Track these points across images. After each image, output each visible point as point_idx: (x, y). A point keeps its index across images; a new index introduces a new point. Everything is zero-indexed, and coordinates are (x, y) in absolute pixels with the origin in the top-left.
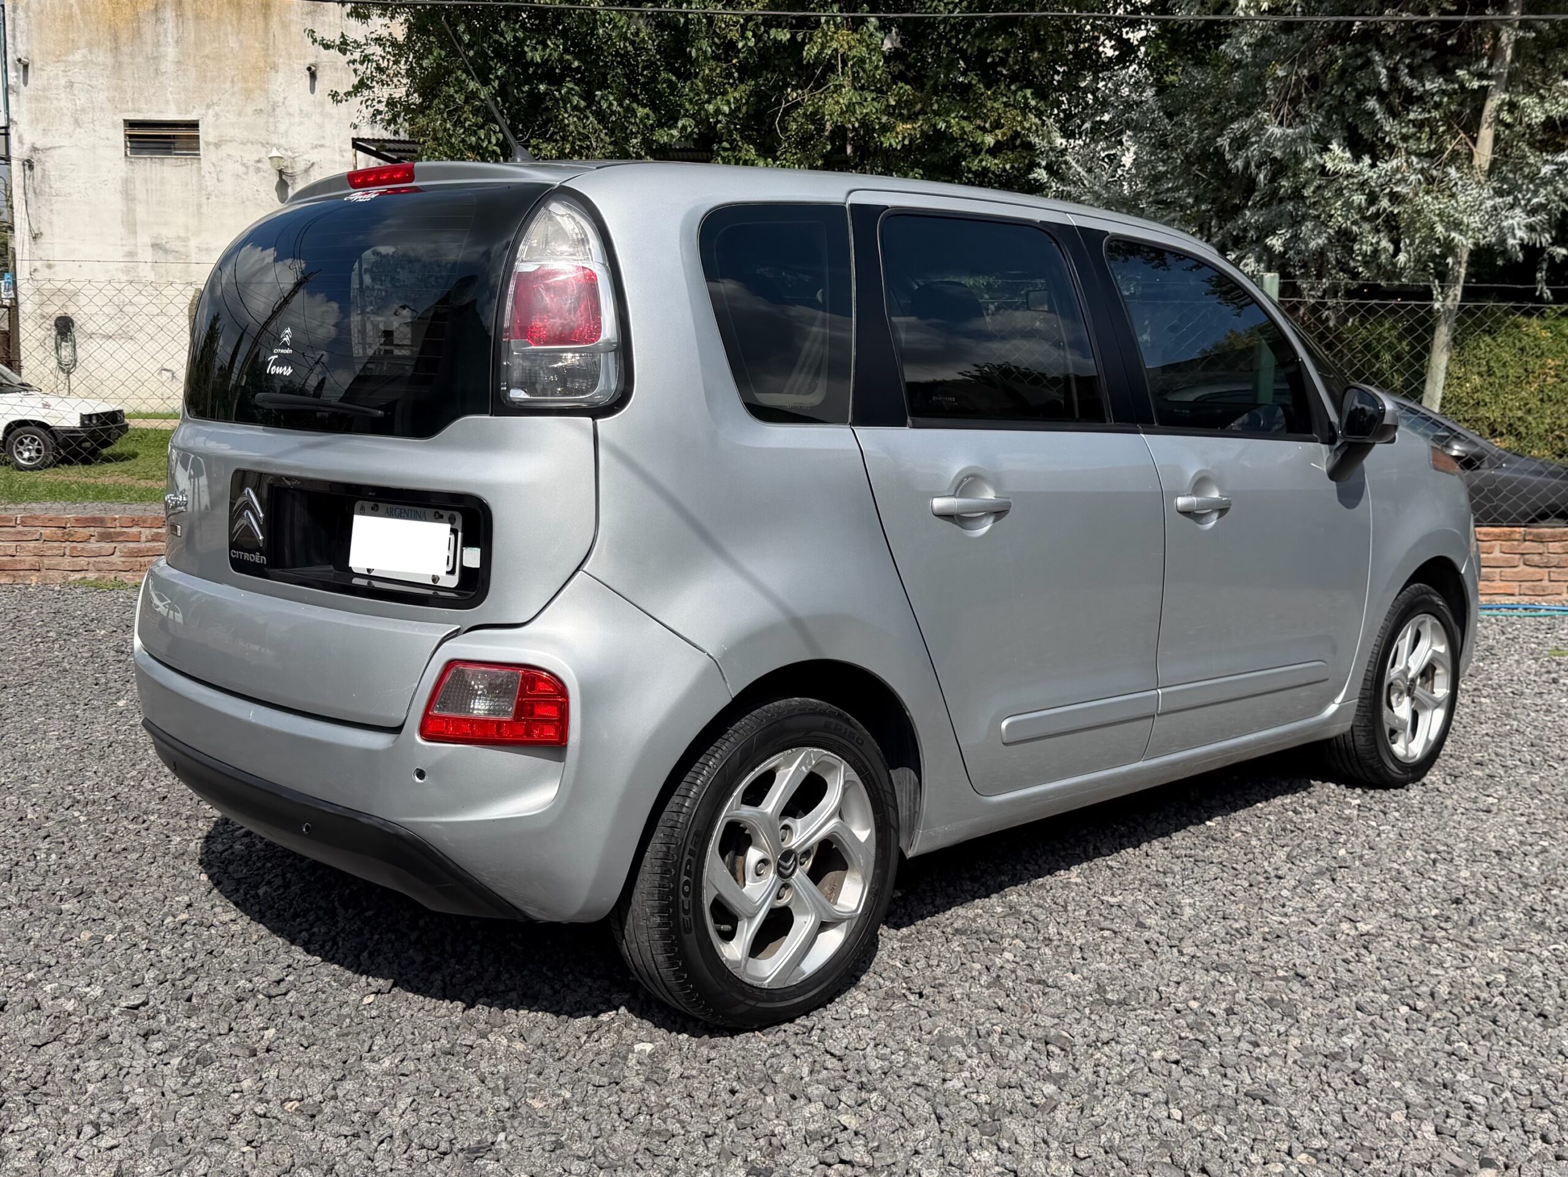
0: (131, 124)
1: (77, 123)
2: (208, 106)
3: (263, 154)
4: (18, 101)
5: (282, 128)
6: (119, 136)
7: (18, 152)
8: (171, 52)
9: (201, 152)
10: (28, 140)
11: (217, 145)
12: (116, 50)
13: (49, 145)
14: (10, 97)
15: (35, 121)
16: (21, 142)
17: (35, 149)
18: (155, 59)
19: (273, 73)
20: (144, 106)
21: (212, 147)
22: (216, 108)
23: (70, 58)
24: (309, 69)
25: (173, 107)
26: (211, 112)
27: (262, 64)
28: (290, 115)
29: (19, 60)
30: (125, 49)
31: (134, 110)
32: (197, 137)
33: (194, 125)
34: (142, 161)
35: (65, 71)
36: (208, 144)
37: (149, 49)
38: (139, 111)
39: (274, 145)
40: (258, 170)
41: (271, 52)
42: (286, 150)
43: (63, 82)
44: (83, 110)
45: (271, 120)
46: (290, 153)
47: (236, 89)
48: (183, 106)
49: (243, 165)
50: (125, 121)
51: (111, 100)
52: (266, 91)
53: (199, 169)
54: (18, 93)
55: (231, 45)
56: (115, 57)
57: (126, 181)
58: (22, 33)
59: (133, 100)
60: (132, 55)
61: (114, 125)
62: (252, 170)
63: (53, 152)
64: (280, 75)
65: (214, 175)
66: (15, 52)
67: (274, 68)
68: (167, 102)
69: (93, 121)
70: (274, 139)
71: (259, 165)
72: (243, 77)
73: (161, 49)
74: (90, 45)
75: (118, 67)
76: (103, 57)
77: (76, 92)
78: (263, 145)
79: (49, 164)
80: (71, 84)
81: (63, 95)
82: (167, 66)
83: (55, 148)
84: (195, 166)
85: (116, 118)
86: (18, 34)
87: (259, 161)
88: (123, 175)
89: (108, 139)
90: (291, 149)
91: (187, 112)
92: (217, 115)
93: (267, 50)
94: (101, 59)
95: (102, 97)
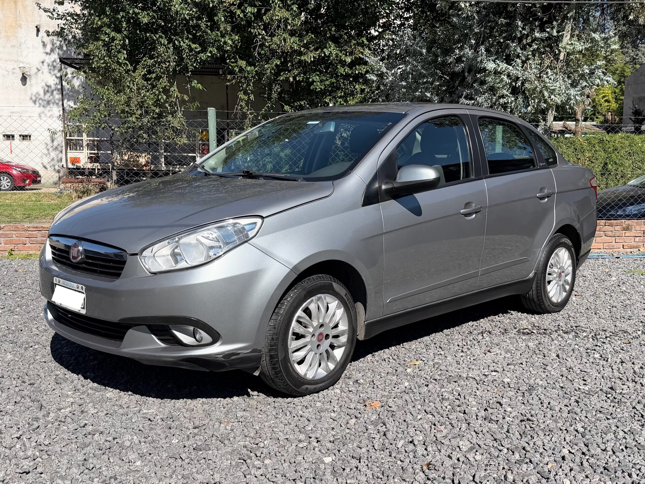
3: (16, 66)
5: (24, 54)
19: (19, 29)
24: (37, 27)
27: (14, 24)
28: (27, 48)
39: (21, 61)
41: (18, 19)
42: (27, 64)
45: (19, 50)
47: (2, 36)
49: (6, 70)
52: (16, 37)
62: (10, 73)
64: (23, 29)
67: (20, 26)
70: (21, 59)
71: (14, 71)
72: (5, 30)
78: (16, 62)
87: (14, 69)
90: (29, 64)
93: (16, 18)
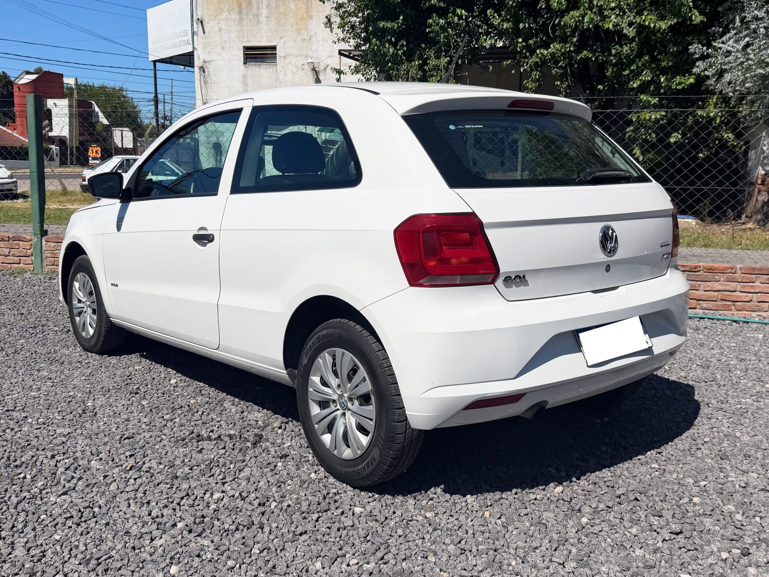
0: (246, 48)
1: (223, 48)
2: (281, 38)
3: (305, 61)
4: (198, 39)
5: (314, 47)
6: (241, 55)
7: (197, 62)
8: (264, 12)
9: (277, 61)
10: (202, 57)
11: (285, 58)
12: (240, 12)
13: (211, 60)
14: (195, 37)
15: (205, 48)
16: (199, 58)
17: (205, 62)
18: (257, 16)
19: (310, 20)
20: (252, 39)
21: (282, 59)
22: (284, 39)
23: (220, 17)
24: (327, 17)
25: (265, 39)
26: (282, 41)
27: (305, 16)
28: (318, 41)
29: (198, 19)
30: (244, 12)
31: (248, 41)
32: (276, 54)
33: (274, 48)
34: (251, 66)
35: (218, 24)
36: (280, 57)
37: (254, 11)
38: (250, 42)
39: (310, 56)
40: (303, 69)
42: (316, 59)
43: (217, 29)
44: (225, 42)
45: (309, 44)
46: (317, 61)
47: (293, 29)
48: (269, 39)
49: (296, 67)
50: (244, 47)
51: (238, 37)
52: (307, 30)
53: (276, 70)
54: (198, 36)
55: (292, 7)
56: (240, 16)
57: (244, 77)
58: (200, 6)
59: (247, 36)
60: (247, 14)
61: (239, 49)
62: (300, 69)
63: (212, 62)
64: (314, 21)
65: (283, 72)
66: (197, 15)
67: (311, 18)
68: (262, 36)
69: (230, 47)
70: (310, 54)
71: (303, 67)
72: (297, 23)
73: (260, 11)
74: (229, 11)
75: (241, 20)
76: (235, 16)
77: (222, 33)
78: (305, 57)
79: (210, 69)
80: (221, 29)
81: (217, 35)
82: (263, 19)
83: (213, 61)
84: (275, 68)
85: (240, 45)
86: (198, 7)
87: (303, 65)
88: (243, 73)
89: (236, 56)
90: (318, 58)
91: (271, 41)
92: (285, 43)
93: (308, 8)
94: (234, 17)
95: (234, 35)
